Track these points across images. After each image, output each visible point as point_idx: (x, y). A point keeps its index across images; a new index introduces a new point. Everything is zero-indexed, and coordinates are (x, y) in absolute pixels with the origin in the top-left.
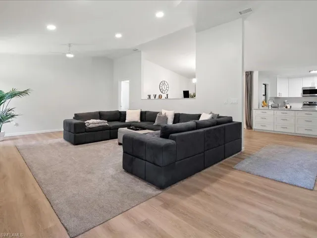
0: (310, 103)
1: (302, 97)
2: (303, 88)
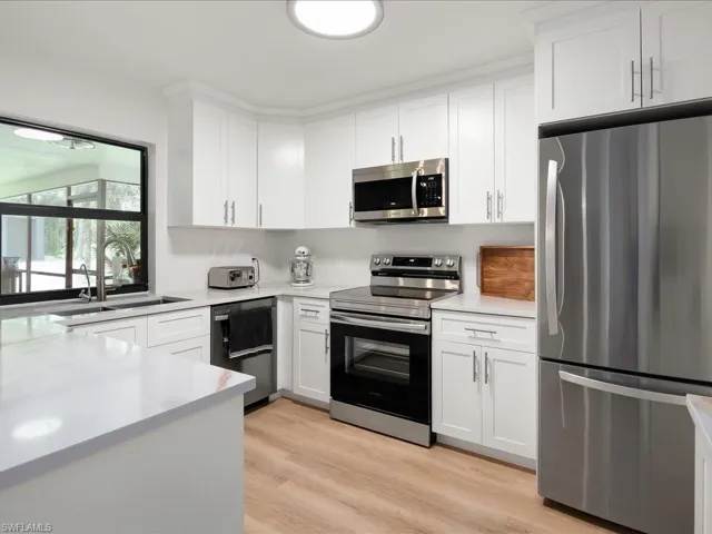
0: (397, 261)
1: (353, 224)
2: (356, 173)
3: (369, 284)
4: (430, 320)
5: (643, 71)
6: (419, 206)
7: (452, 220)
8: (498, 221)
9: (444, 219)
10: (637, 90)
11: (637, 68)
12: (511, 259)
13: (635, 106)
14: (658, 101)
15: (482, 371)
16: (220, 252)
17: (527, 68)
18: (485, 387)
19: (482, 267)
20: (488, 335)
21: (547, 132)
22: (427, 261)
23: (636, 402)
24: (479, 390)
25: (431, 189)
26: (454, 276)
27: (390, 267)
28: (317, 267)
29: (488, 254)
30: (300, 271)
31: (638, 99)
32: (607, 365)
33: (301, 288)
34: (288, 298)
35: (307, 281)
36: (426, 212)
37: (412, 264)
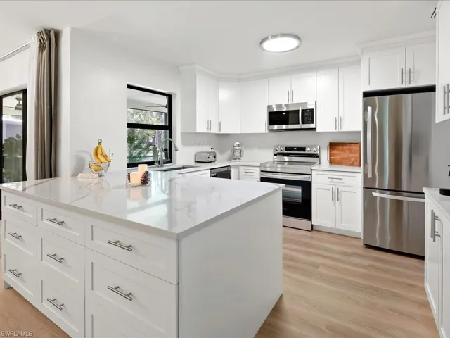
0: (287, 149)
1: (267, 131)
2: (269, 107)
3: (272, 160)
4: (311, 175)
5: (406, 73)
6: (303, 123)
7: (318, 130)
8: (340, 130)
9: (315, 129)
10: (404, 80)
11: (404, 71)
12: (345, 148)
13: (403, 86)
14: (412, 85)
15: (336, 196)
16: (199, 145)
17: (358, 62)
18: (337, 203)
19: (330, 151)
20: (338, 180)
21: (366, 95)
22: (303, 149)
23: (400, 202)
24: (335, 205)
25: (308, 116)
26: (316, 156)
27: (284, 151)
28: (246, 152)
29: (333, 146)
30: (237, 154)
31: (404, 83)
32: (387, 188)
33: (237, 162)
34: (237, 167)
35: (239, 159)
36: (306, 126)
37: (295, 150)
